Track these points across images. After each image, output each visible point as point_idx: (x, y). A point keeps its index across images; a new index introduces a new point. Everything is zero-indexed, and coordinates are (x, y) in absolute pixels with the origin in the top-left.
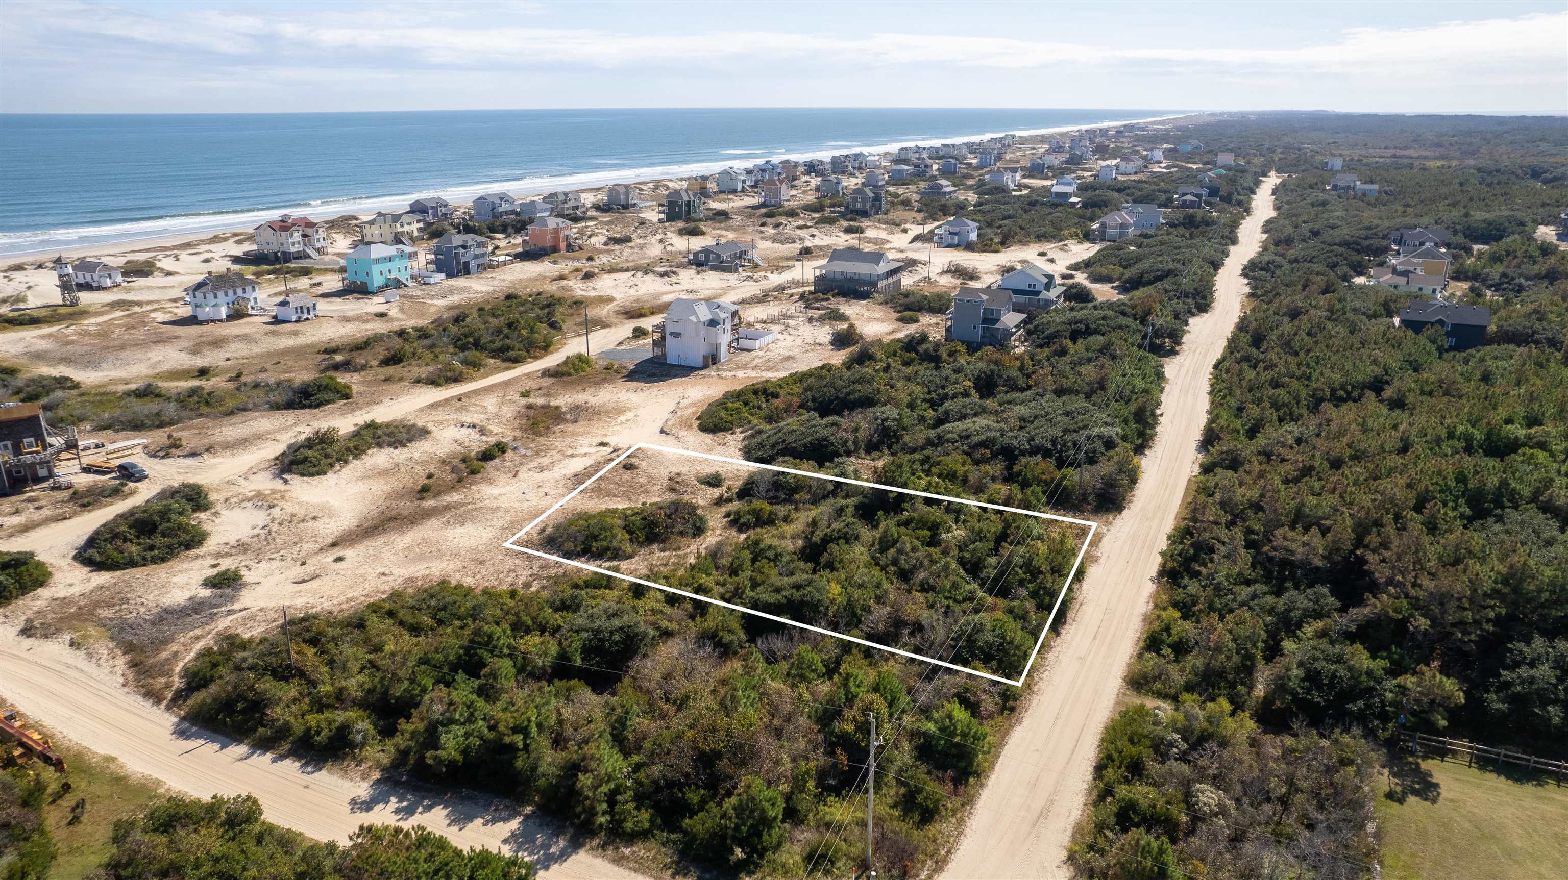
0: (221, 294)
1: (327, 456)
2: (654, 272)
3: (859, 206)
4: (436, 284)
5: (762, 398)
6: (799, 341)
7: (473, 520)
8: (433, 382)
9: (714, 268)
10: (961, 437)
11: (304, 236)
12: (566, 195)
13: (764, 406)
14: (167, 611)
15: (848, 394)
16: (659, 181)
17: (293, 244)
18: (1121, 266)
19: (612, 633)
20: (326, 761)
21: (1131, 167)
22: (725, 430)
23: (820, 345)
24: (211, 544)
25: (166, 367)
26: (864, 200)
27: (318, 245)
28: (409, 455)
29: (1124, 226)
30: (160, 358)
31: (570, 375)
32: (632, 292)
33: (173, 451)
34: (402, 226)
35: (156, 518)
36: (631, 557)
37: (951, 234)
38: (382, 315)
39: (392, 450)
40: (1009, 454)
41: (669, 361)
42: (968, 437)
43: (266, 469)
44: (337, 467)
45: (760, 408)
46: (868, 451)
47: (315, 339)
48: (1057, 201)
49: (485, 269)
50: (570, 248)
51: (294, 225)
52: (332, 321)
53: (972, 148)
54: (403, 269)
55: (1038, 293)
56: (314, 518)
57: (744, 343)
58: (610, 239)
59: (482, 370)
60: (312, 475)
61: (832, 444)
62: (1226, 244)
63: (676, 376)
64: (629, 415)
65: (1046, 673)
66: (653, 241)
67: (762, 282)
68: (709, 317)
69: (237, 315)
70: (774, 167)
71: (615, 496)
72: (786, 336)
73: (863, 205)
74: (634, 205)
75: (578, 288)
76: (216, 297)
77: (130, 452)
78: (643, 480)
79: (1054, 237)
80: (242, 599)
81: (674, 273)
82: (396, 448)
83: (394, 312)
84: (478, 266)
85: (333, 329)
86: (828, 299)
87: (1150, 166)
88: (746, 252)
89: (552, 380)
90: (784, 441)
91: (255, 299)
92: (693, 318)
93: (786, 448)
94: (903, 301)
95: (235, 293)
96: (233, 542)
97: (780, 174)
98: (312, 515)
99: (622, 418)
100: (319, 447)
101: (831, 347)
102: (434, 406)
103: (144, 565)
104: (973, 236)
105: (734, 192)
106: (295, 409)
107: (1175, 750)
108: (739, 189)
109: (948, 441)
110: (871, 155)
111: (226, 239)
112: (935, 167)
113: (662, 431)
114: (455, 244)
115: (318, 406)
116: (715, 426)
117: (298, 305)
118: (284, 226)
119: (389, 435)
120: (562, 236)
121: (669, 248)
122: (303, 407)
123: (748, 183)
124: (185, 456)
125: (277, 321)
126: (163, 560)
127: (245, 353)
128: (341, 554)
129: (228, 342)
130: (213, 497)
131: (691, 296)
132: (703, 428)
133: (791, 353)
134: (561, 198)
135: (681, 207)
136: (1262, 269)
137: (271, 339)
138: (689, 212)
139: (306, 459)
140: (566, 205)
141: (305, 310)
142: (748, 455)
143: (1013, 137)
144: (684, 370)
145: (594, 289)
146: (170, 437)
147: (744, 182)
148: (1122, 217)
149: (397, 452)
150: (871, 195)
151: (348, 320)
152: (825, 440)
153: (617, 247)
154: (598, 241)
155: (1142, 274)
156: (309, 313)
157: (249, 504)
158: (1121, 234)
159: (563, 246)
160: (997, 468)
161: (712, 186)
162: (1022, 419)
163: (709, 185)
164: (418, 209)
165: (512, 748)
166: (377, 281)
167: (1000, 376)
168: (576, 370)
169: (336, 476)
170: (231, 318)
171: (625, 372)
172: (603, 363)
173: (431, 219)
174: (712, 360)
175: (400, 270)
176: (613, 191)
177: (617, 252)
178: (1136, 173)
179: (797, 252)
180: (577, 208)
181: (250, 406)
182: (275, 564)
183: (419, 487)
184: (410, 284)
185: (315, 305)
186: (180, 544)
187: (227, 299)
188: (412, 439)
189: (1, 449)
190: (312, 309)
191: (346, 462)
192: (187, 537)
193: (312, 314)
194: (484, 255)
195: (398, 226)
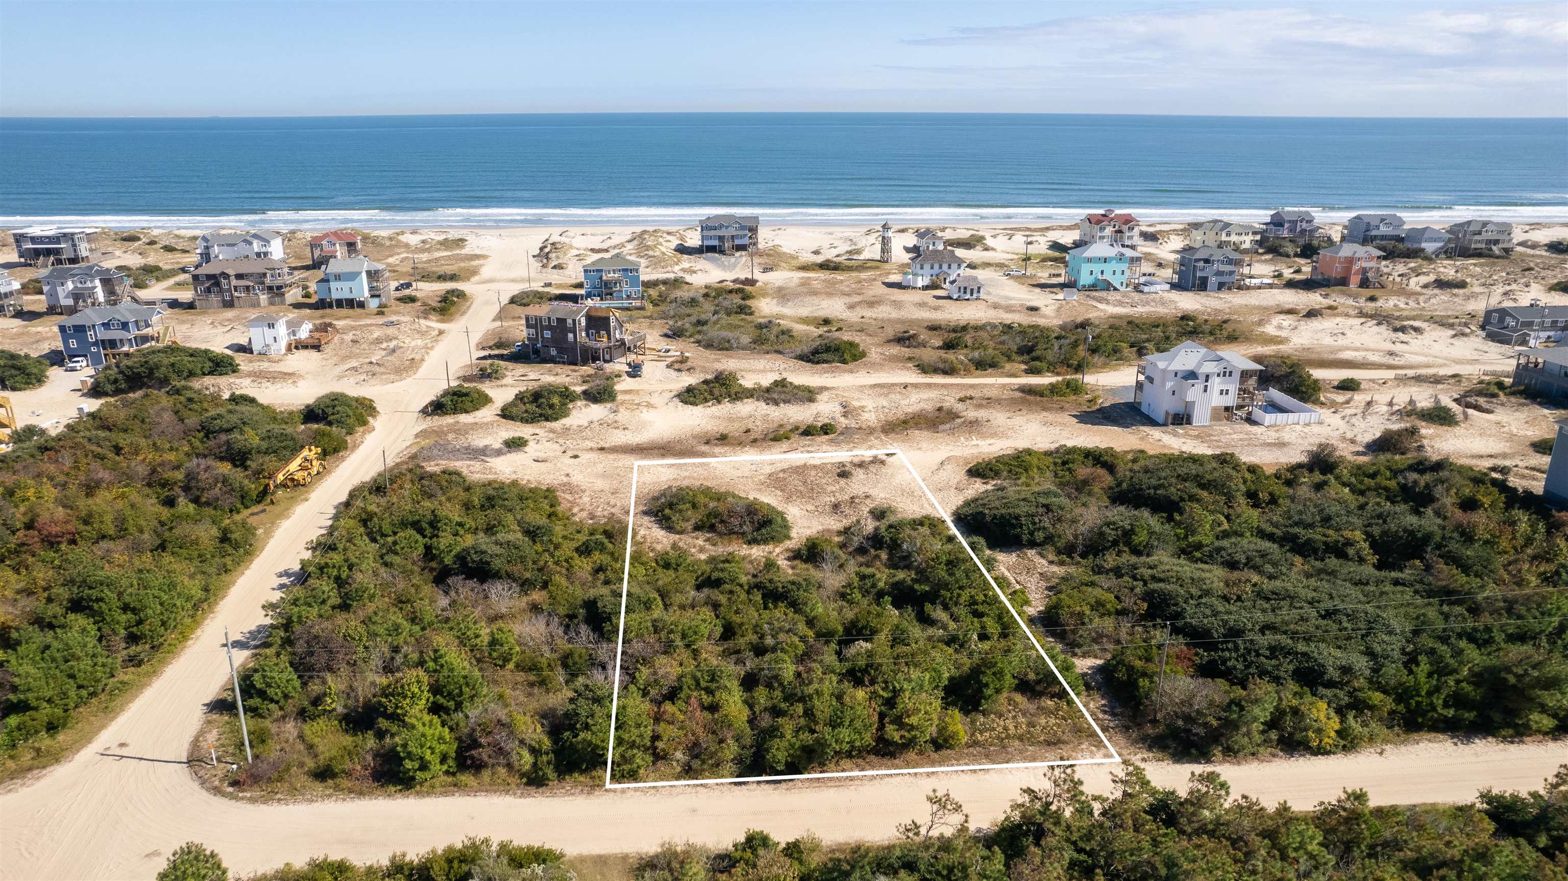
0: (927, 267)
2: (1389, 324)
4: (1151, 294)
8: (924, 369)
11: (1118, 232)
14: (468, 447)
17: (1102, 238)
22: (987, 477)
23: (1354, 442)
27: (1127, 243)
28: (769, 412)
30: (826, 306)
31: (1042, 395)
33: (681, 365)
34: (1228, 234)
38: (1034, 309)
41: (1142, 407)
44: (710, 403)
45: (1072, 472)
47: (947, 317)
49: (1230, 289)
50: (1365, 283)
52: (982, 305)
54: (1118, 273)
58: (1436, 281)
60: (689, 404)
63: (1118, 425)
69: (932, 286)
75: (1277, 324)
76: (922, 268)
78: (833, 488)
80: (501, 457)
81: (1418, 330)
83: (1049, 309)
84: (1220, 284)
85: (974, 312)
86: (1495, 396)
89: (1018, 395)
91: (958, 275)
95: (941, 267)
96: (568, 425)
100: (713, 385)
106: (803, 360)
114: (1196, 257)
116: (988, 472)
120: (1356, 267)
122: (809, 361)
124: (675, 370)
125: (946, 296)
128: (584, 454)
129: (881, 304)
131: (1385, 360)
141: (968, 291)
145: (1294, 328)
151: (996, 307)
154: (1419, 281)
159: (1355, 280)
164: (1277, 221)
166: (1086, 279)
168: (1053, 393)
169: (702, 409)
170: (926, 288)
171: (1094, 408)
172: (1098, 395)
173: (1285, 234)
174: (1181, 419)
175: (1114, 273)
181: (788, 351)
183: (722, 435)
184: (1122, 289)
185: (979, 288)
186: (541, 415)
187: (932, 272)
188: (789, 402)
189: (588, 335)
190: (975, 291)
191: (719, 402)
192: (550, 412)
193: (975, 296)
194: (1231, 273)
195: (1224, 235)
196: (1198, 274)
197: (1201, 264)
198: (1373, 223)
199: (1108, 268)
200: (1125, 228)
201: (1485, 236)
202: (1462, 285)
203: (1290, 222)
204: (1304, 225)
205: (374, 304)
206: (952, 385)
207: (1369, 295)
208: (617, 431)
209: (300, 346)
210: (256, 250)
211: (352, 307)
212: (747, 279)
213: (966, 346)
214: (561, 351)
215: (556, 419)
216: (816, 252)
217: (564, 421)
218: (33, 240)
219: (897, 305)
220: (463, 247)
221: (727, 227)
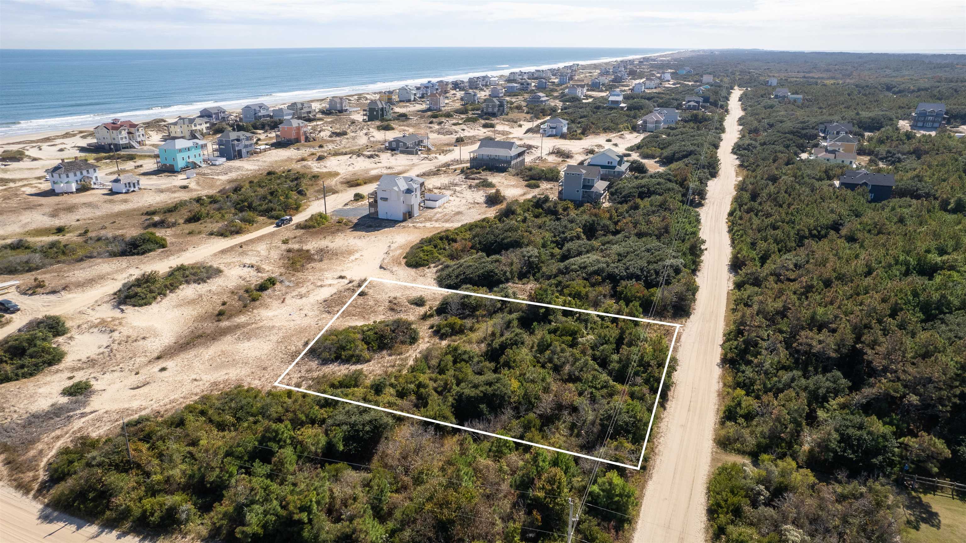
0: (71, 175)
1: (151, 292)
2: (363, 155)
3: (490, 110)
4: (220, 165)
5: (446, 242)
6: (464, 201)
7: (257, 336)
8: (222, 234)
9: (402, 152)
10: (581, 268)
11: (129, 133)
12: (302, 104)
13: (447, 247)
14: (36, 417)
15: (503, 239)
16: (361, 94)
17: (122, 139)
18: (659, 148)
19: (364, 425)
20: (159, 535)
21: (653, 84)
22: (423, 265)
23: (478, 203)
24: (68, 361)
25: (33, 226)
26: (494, 106)
27: (139, 139)
28: (209, 288)
29: (657, 122)
30: (29, 220)
31: (314, 227)
32: (350, 168)
33: (39, 290)
34: (195, 126)
35: (25, 344)
36: (369, 361)
37: (551, 128)
38: (185, 187)
39: (196, 285)
40: (613, 279)
41: (380, 217)
42: (585, 268)
43: (107, 302)
44: (159, 299)
45: (444, 249)
46: (520, 279)
47: (140, 205)
48: (613, 106)
49: (252, 154)
50: (307, 139)
51: (121, 126)
52: (151, 193)
53: (554, 72)
54: (197, 156)
55: (614, 167)
56: (144, 338)
57: (429, 203)
58: (333, 133)
59: (255, 225)
60: (141, 305)
61: (497, 274)
62: (720, 133)
63: (385, 227)
64: (357, 255)
65: (662, 438)
66: (361, 134)
67: (434, 161)
68: (406, 187)
69: (83, 188)
70: (433, 85)
71: (353, 315)
72: (454, 198)
73: (493, 110)
74: (346, 110)
75: (315, 167)
76: (68, 177)
77: (6, 291)
78: (371, 303)
79: (614, 129)
80: (92, 403)
81: (377, 156)
82: (199, 284)
83: (193, 185)
84: (248, 152)
85: (152, 198)
86: (479, 173)
87: (663, 83)
88: (422, 141)
89: (302, 231)
90: (464, 273)
91: (96, 177)
92: (396, 188)
93: (466, 278)
94: (528, 173)
95: (81, 173)
96: (84, 359)
97: (437, 89)
98: (142, 336)
99: (352, 258)
100: (145, 285)
101: (485, 205)
102: (223, 252)
103: (17, 380)
104: (565, 130)
105: (409, 101)
106: (127, 256)
107: (762, 497)
108: (412, 99)
109: (572, 271)
110: (493, 77)
111: (74, 135)
112: (533, 84)
113: (381, 267)
114: (231, 138)
115: (143, 253)
116: (417, 263)
117: (127, 182)
118: (115, 126)
119: (194, 274)
120: (302, 132)
121: (372, 139)
122: (133, 254)
123: (418, 95)
124: (47, 294)
125: (112, 193)
126: (31, 375)
127: (90, 215)
128: (164, 365)
129: (77, 208)
130: (68, 324)
131: (389, 171)
132: (409, 265)
133: (459, 210)
134: (299, 106)
135: (377, 112)
136: (745, 149)
137: (109, 206)
138: (382, 115)
139: (136, 295)
140: (303, 111)
141: (132, 185)
142: (441, 282)
143: (578, 65)
144: (391, 223)
145: (325, 167)
146: (36, 280)
147: (415, 94)
148: (656, 117)
149: (200, 286)
150: (498, 103)
151: (162, 191)
152: (492, 272)
153: (338, 138)
154: (325, 134)
155: (674, 154)
156: (134, 187)
157: (96, 330)
158: (656, 128)
159: (303, 138)
160: (606, 289)
161: (395, 98)
162: (619, 255)
163: (394, 97)
164: (205, 114)
165: (300, 522)
166: (181, 164)
167: (598, 224)
168: (318, 224)
169: (158, 305)
170: (79, 191)
171: (351, 225)
172: (335, 218)
173: (214, 121)
174: (408, 215)
175: (195, 157)
176: (333, 101)
177: (338, 142)
178: (656, 88)
179: (454, 140)
180: (310, 112)
181: (95, 254)
182: (116, 374)
184: (203, 165)
185: (138, 181)
187: (76, 178)
190: (136, 184)
191: (165, 295)
193: (137, 187)
194: (251, 145)
195: (193, 126)
196: (237, 149)
197: (236, 142)
198: (258, 109)
199: (191, 154)
200: (132, 130)
201: (305, 110)
202: (344, 133)
203: (215, 114)
204: (222, 115)
207: (318, 145)
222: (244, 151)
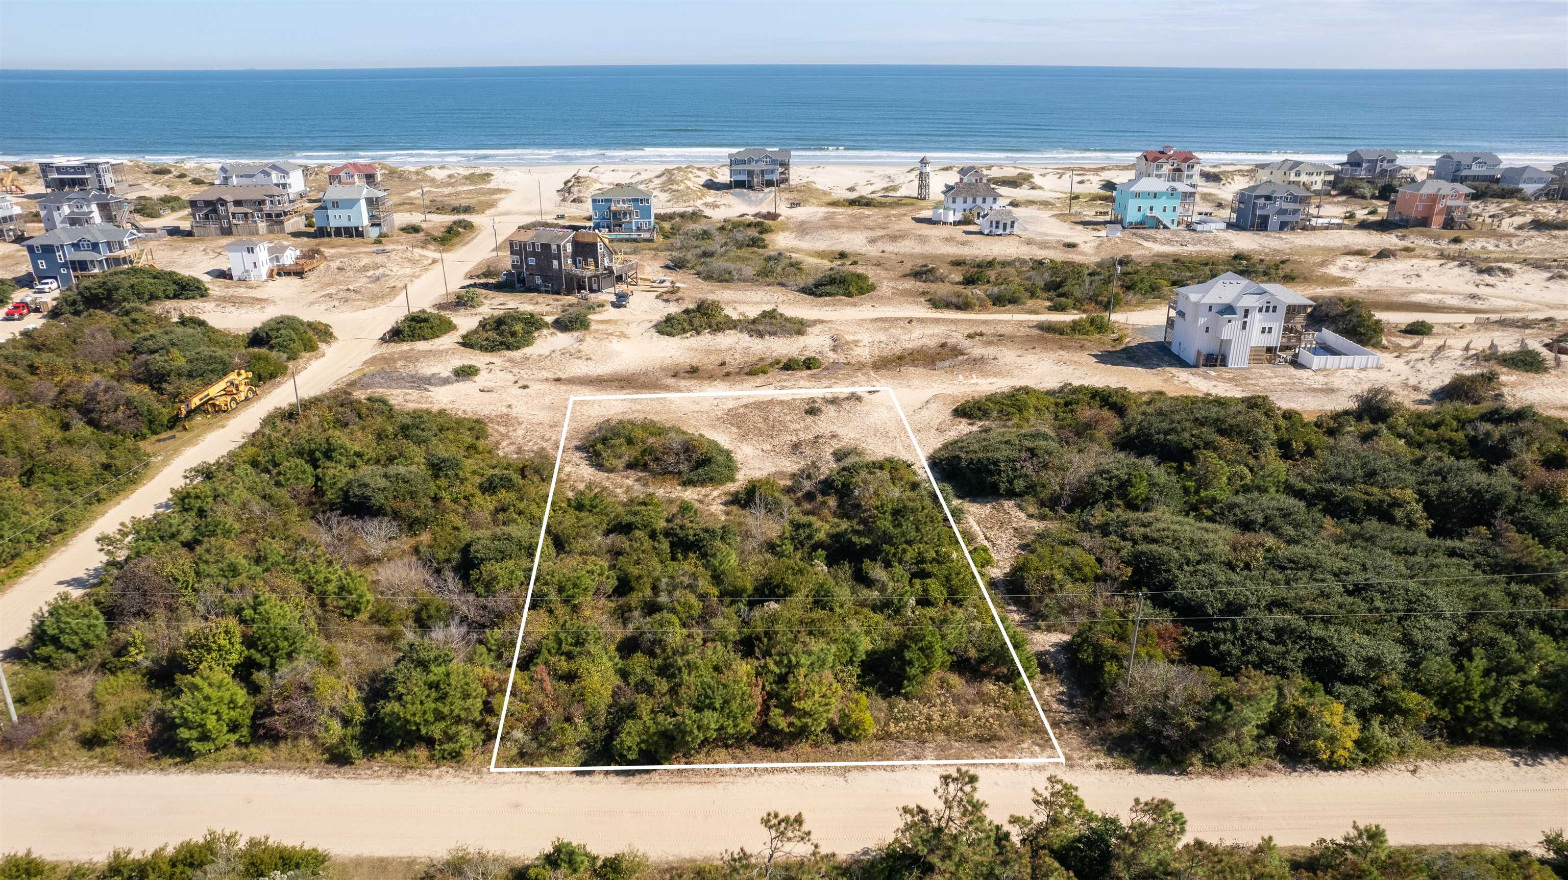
0: (960, 200)
4: (1204, 233)
8: (935, 304)
11: (1177, 170)
22: (975, 417)
34: (1298, 174)
38: (1070, 246)
39: (746, 336)
41: (1171, 347)
45: (1074, 414)
49: (1293, 229)
50: (1449, 224)
52: (1014, 242)
54: (1169, 209)
57: (1303, 356)
58: (1533, 222)
63: (1142, 365)
68: (1226, 301)
69: (964, 221)
76: (954, 202)
81: (1507, 272)
84: (1282, 223)
89: (1034, 332)
95: (974, 201)
101: (1423, 397)
102: (878, 320)
106: (804, 293)
114: (1258, 193)
117: (994, 219)
125: (979, 232)
132: (956, 408)
141: (1001, 226)
151: (1031, 243)
156: (1005, 229)
164: (1354, 161)
168: (1073, 330)
169: (680, 341)
170: (957, 223)
173: (1362, 174)
175: (1163, 210)
183: (692, 367)
184: (1173, 227)
185: (1013, 223)
186: (502, 343)
187: (966, 206)
188: (775, 334)
189: (574, 262)
190: (1008, 226)
192: (511, 340)
193: (1008, 231)
194: (1295, 211)
195: (1293, 175)
196: (1258, 212)
197: (1262, 201)
198: (1465, 162)
199: (1158, 204)
200: (1184, 166)
202: (1564, 226)
203: (1369, 161)
204: (1385, 165)
205: (374, 233)
206: (962, 320)
207: (1452, 237)
208: (579, 361)
209: (283, 272)
210: (275, 181)
211: (351, 236)
212: (769, 213)
213: (988, 282)
214: (546, 279)
215: (518, 348)
216: (851, 189)
217: (527, 351)
218: (59, 170)
219: (922, 239)
220: (489, 182)
221: (757, 161)
222: (1274, 219)
